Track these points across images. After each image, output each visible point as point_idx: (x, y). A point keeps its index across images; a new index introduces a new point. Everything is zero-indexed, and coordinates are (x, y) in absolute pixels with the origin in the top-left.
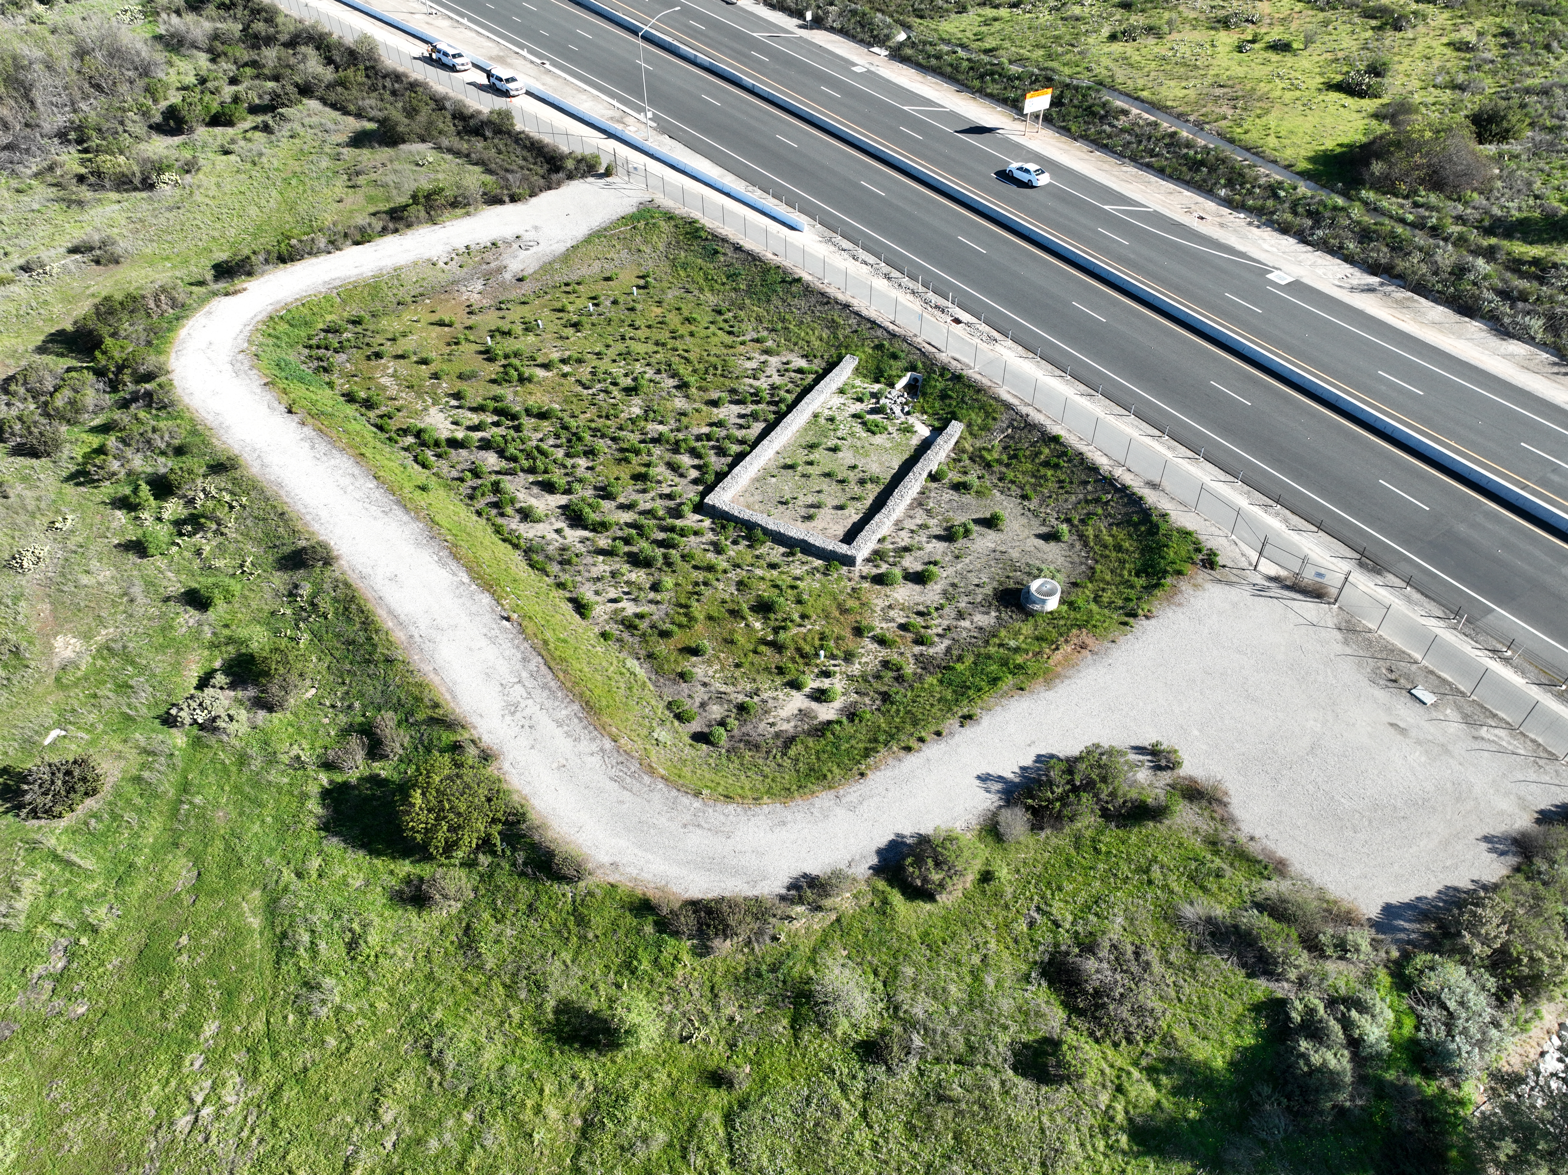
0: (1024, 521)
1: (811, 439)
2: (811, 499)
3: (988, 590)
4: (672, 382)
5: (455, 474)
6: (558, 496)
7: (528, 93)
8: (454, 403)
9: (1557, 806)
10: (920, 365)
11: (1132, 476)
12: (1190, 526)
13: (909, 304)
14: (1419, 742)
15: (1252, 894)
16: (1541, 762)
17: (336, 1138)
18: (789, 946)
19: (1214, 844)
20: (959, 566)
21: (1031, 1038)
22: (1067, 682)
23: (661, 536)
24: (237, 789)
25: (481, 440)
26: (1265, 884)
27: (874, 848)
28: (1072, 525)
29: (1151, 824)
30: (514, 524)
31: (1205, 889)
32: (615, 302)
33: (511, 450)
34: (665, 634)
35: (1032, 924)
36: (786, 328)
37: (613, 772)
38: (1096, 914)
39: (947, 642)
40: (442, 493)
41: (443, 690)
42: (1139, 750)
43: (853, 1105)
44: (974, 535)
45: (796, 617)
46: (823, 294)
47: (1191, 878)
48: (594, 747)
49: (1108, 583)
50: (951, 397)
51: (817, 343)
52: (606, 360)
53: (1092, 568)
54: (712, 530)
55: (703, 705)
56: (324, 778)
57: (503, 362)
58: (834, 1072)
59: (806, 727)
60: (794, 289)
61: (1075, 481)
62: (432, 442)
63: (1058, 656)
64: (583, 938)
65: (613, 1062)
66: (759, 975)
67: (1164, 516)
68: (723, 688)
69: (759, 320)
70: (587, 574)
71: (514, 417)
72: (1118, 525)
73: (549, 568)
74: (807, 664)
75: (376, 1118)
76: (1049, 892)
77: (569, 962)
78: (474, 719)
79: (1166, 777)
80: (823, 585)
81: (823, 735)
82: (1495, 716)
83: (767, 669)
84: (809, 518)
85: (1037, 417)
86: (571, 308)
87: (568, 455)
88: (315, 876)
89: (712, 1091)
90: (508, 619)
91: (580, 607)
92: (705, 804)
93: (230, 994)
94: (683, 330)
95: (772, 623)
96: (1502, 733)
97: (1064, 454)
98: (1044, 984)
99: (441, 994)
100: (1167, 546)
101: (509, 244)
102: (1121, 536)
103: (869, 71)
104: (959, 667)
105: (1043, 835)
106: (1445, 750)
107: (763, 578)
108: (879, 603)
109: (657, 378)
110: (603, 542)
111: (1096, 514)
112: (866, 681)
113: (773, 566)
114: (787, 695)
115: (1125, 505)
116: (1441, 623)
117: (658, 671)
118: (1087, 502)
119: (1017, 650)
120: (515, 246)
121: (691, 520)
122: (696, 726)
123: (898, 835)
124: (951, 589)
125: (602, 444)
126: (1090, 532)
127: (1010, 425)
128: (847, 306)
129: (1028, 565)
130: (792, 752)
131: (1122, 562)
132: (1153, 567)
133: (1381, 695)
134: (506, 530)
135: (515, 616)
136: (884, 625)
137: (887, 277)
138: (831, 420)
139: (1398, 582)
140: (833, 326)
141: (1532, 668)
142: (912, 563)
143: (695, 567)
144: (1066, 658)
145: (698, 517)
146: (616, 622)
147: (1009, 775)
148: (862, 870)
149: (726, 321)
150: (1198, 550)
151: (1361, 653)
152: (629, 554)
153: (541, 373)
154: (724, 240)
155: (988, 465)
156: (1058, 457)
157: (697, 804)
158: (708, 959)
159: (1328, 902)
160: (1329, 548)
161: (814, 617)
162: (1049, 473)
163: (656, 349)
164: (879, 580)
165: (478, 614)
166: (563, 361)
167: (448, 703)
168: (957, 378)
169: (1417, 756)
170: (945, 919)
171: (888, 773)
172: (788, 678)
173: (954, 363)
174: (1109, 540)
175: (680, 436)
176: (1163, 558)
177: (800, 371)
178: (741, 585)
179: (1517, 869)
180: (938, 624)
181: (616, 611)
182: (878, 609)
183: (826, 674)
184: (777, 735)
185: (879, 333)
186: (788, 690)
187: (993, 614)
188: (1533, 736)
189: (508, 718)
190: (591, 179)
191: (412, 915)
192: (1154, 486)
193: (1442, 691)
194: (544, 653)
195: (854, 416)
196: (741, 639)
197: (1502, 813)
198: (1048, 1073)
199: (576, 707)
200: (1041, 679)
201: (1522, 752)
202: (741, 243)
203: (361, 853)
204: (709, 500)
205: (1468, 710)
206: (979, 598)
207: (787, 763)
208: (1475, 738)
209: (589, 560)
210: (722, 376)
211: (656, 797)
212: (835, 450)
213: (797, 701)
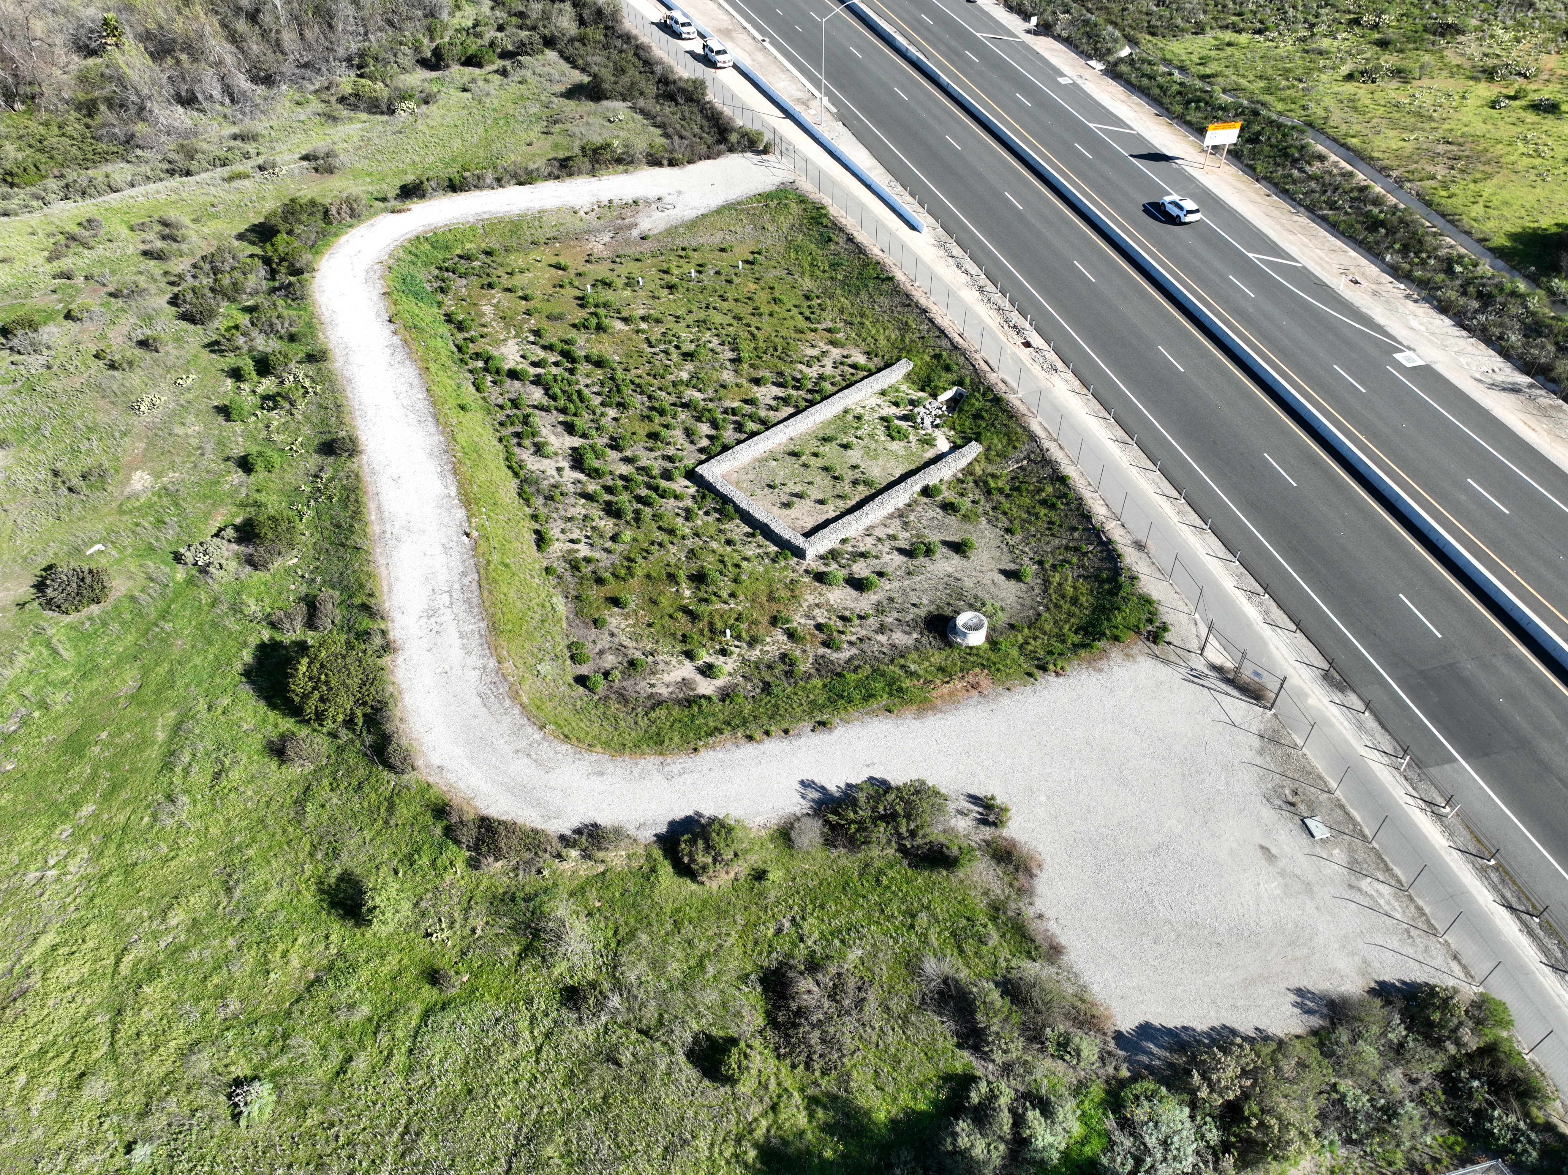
0: (996, 553)
1: (829, 432)
2: (797, 489)
3: (922, 612)
4: (730, 355)
5: (500, 401)
6: (576, 439)
7: (735, 67)
8: (532, 338)
9: (1404, 983)
10: (967, 381)
11: (1122, 531)
12: (1155, 595)
13: (988, 321)
14: (1283, 874)
15: (1009, 969)
16: (1413, 932)
17: (129, 925)
18: (550, 883)
19: (997, 909)
20: (907, 582)
21: (721, 1033)
22: (939, 715)
23: (644, 492)
24: (200, 626)
25: (538, 376)
26: (1026, 964)
27: (670, 819)
28: (1043, 569)
29: (945, 873)
30: (526, 456)
31: (961, 951)
32: (718, 273)
33: (556, 390)
34: (600, 581)
35: (779, 931)
36: (862, 323)
37: (483, 689)
38: (842, 942)
39: (854, 651)
40: (480, 415)
41: (385, 583)
42: (974, 799)
43: (534, 1039)
44: (938, 556)
45: (725, 594)
46: (908, 296)
47: (953, 934)
48: (479, 663)
49: (1045, 633)
50: (983, 418)
51: (883, 342)
52: (683, 324)
53: (1039, 615)
54: (693, 497)
55: (601, 652)
56: (266, 635)
57: (593, 310)
58: (532, 1003)
59: (681, 696)
60: (884, 287)
61: (1065, 525)
62: (493, 369)
63: (946, 689)
64: (386, 822)
65: (363, 935)
66: (513, 899)
67: (1133, 578)
68: (627, 642)
69: (841, 311)
70: (563, 513)
71: (573, 360)
72: (1086, 578)
73: (532, 500)
74: (712, 639)
75: (164, 920)
76: (810, 908)
77: (367, 840)
78: (395, 615)
79: (987, 833)
80: (766, 571)
81: (690, 706)
82: (1388, 869)
83: (673, 635)
84: (787, 505)
85: (1056, 454)
86: (676, 272)
87: (603, 404)
88: (220, 711)
89: (428, 986)
90: (467, 535)
91: (541, 540)
92: (544, 738)
93: (115, 788)
94: (764, 309)
95: (701, 595)
96: (1386, 890)
97: (1065, 496)
98: (759, 989)
99: (263, 837)
100: (1119, 609)
101: (648, 203)
102: (1084, 590)
103: (1074, 84)
104: (852, 677)
105: (835, 853)
106: (1308, 888)
107: (714, 552)
108: (810, 599)
109: (719, 349)
110: (592, 487)
111: (1069, 562)
112: (758, 668)
113: (729, 542)
114: (680, 662)
115: (1101, 560)
116: (1385, 759)
117: (578, 613)
118: (1067, 548)
119: (911, 674)
120: (654, 206)
121: (680, 484)
122: (583, 670)
123: (697, 813)
124: (885, 602)
125: (638, 401)
126: (1056, 579)
127: (1027, 457)
128: (925, 311)
129: (976, 597)
130: (653, 715)
131: (1070, 615)
132: (1094, 626)
133: (1268, 814)
134: (515, 459)
135: (475, 534)
136: (803, 621)
137: (981, 290)
138: (858, 418)
139: (1359, 705)
140: (904, 328)
141: (1465, 832)
142: (860, 569)
143: (660, 528)
144: (951, 694)
145: (687, 483)
146: (565, 561)
147: (832, 788)
148: (647, 835)
149: (809, 307)
150: (1150, 621)
151: (1272, 767)
152: (608, 504)
153: (619, 325)
154: (841, 230)
155: (989, 492)
156: (1058, 498)
157: (538, 736)
158: (477, 873)
159: (1083, 1001)
160: (1298, 651)
161: (742, 597)
162: (1043, 511)
163: (732, 321)
164: (820, 577)
165: (447, 526)
166: (643, 319)
167: (382, 594)
168: (997, 400)
169: (1272, 887)
170: (705, 903)
171: (720, 755)
172: (689, 647)
173: (1001, 385)
174: (1070, 591)
175: (711, 405)
176: (1109, 620)
177: (854, 366)
178: (692, 553)
179: (1315, 1033)
180: (856, 631)
181: (570, 552)
182: (805, 605)
183: (723, 652)
184: (651, 696)
185: (944, 343)
186: (682, 658)
187: (915, 635)
188: (1420, 903)
189: (424, 620)
190: (749, 155)
191: (274, 765)
192: (1140, 546)
193: (1342, 828)
194: (482, 571)
195: (883, 419)
196: (664, 601)
197: (1333, 971)
198: (718, 1070)
199: (483, 625)
200: (914, 707)
201: (1398, 916)
202: (856, 234)
203: (262, 703)
204: (703, 470)
205: (1361, 855)
206: (909, 617)
207: (643, 723)
208: (1351, 886)
209: (571, 500)
210: (779, 358)
211: (508, 719)
212: (846, 447)
213: (687, 670)
